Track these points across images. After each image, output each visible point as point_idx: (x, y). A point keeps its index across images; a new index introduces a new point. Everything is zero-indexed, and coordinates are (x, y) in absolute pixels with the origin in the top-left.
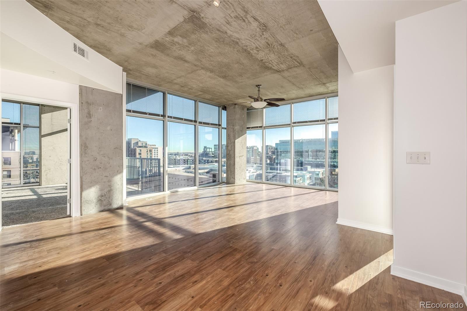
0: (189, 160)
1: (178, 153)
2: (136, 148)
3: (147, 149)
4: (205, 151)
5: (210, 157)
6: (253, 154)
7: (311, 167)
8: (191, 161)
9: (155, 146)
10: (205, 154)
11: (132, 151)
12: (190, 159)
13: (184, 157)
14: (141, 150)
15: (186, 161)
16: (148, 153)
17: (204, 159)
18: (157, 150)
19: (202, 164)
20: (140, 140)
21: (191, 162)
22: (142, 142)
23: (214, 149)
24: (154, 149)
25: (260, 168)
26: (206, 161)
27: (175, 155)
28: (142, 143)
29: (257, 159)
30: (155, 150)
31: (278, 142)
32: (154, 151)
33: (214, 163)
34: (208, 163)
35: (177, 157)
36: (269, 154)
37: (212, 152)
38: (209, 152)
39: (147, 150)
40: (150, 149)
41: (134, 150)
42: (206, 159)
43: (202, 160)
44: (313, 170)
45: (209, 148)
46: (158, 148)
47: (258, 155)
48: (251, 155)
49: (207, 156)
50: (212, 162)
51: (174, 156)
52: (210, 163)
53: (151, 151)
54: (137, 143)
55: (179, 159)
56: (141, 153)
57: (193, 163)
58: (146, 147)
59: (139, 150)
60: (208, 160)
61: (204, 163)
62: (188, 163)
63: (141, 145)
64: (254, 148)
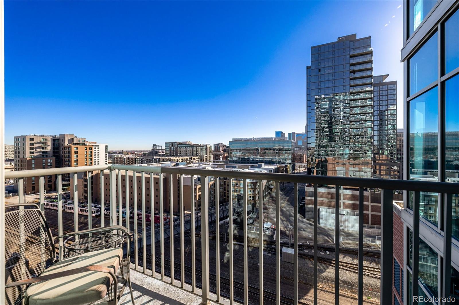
0: (137, 158)
1: (122, 151)
2: (71, 145)
3: (86, 146)
4: (154, 149)
5: (160, 155)
6: (206, 152)
7: (265, 164)
8: (140, 159)
9: (96, 143)
10: (154, 152)
11: (65, 150)
12: (139, 157)
13: (131, 155)
14: (77, 148)
15: (134, 159)
16: (86, 151)
17: (155, 157)
18: (99, 148)
19: (152, 163)
20: (76, 136)
21: (139, 161)
22: (79, 139)
23: (166, 147)
24: (94, 147)
25: (216, 166)
26: (157, 160)
27: (119, 153)
28: (79, 141)
29: (210, 157)
30: (96, 148)
31: (231, 140)
32: (94, 149)
33: (166, 161)
34: (159, 162)
35: (123, 155)
36: (221, 152)
37: (161, 150)
38: (159, 150)
39: (86, 148)
40: (90, 147)
41: (69, 148)
42: (157, 157)
43: (153, 159)
44: (266, 167)
45: (159, 146)
46: (99, 146)
47: (211, 153)
48: (204, 153)
49: (156, 154)
50: (163, 161)
51: (120, 155)
52: (161, 161)
53: (91, 149)
54: (72, 140)
55: (125, 157)
56: (78, 152)
57: (141, 162)
58: (84, 144)
59: (75, 148)
60: (159, 158)
61: (155, 162)
62: (137, 162)
63: (78, 142)
64: (208, 146)
